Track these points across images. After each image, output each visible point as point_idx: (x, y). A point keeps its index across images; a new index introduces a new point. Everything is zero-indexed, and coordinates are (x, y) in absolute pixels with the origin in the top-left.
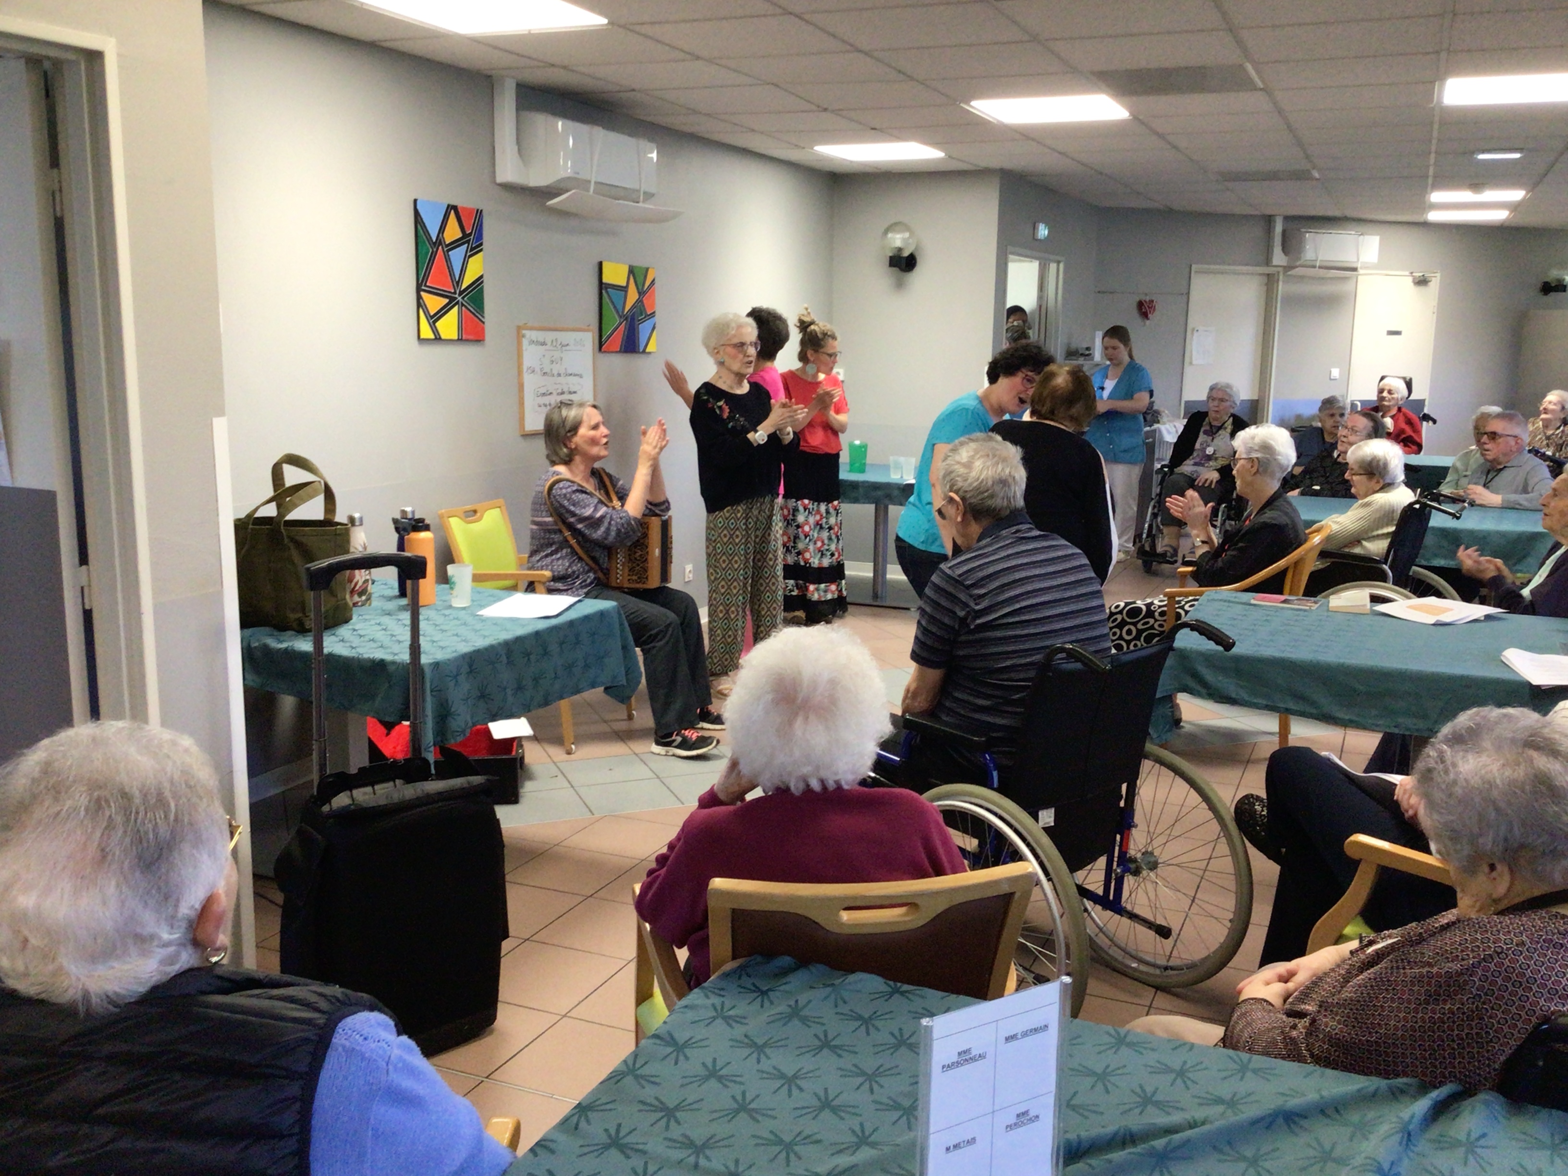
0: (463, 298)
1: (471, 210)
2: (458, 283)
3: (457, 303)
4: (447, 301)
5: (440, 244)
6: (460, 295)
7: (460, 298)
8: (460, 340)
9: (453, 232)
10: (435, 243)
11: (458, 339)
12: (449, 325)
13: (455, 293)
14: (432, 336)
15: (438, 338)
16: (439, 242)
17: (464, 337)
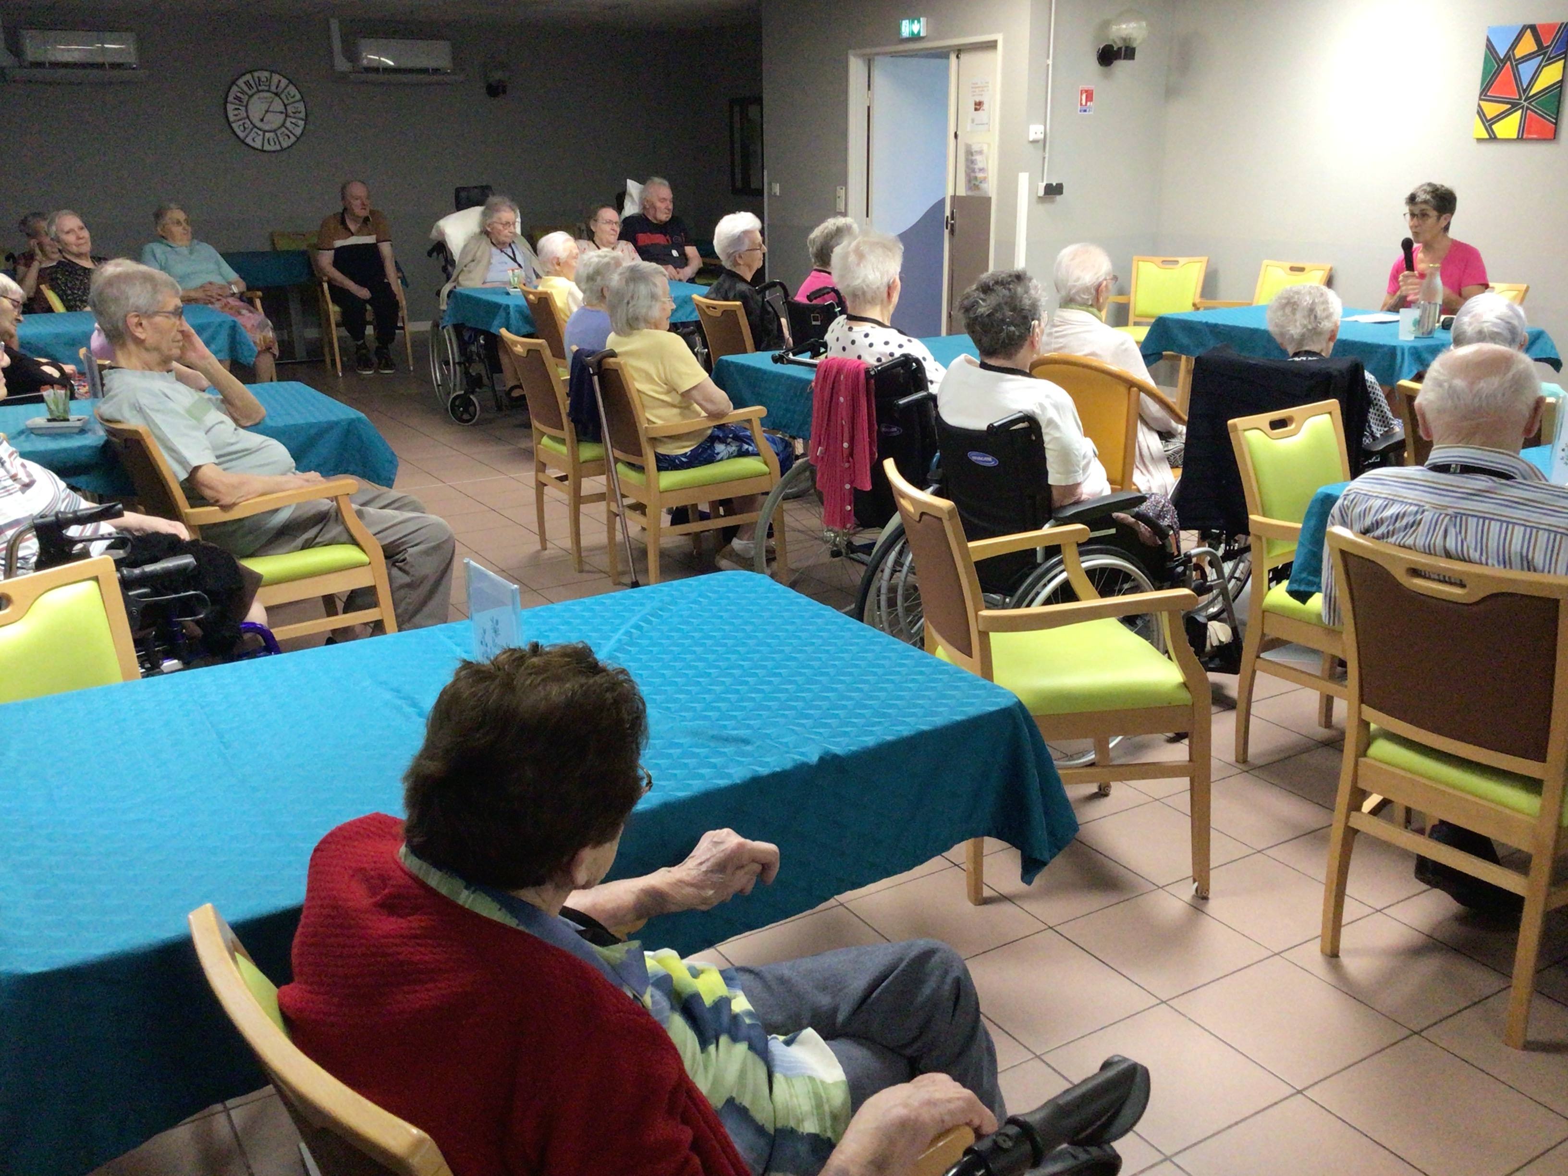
0: (1530, 103)
1: (1551, 27)
2: (1525, 91)
3: (1522, 108)
4: (1509, 106)
5: (1509, 59)
6: (1525, 101)
7: (1526, 104)
8: (1520, 138)
9: (1528, 45)
10: (1502, 61)
11: (1518, 138)
12: (1509, 127)
13: (1520, 99)
14: (1487, 136)
15: (1493, 138)
16: (1508, 57)
17: (1525, 136)
